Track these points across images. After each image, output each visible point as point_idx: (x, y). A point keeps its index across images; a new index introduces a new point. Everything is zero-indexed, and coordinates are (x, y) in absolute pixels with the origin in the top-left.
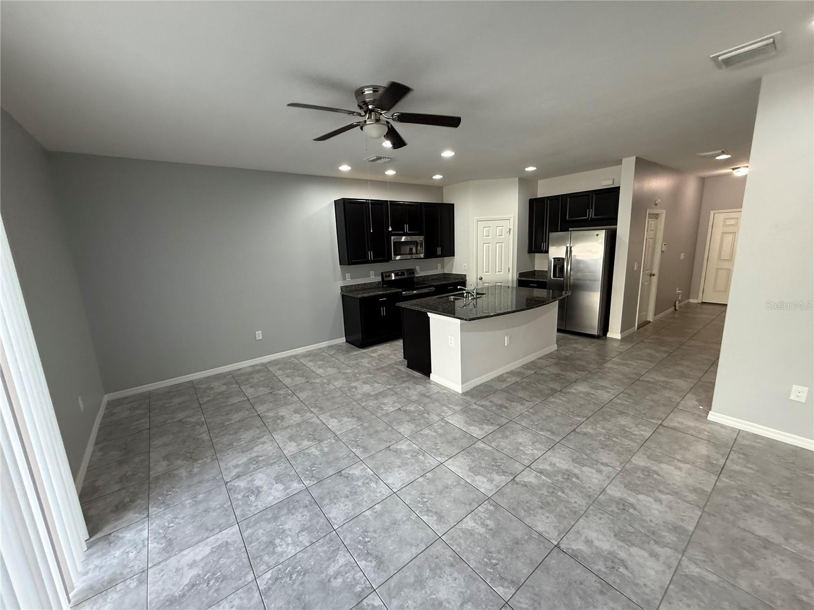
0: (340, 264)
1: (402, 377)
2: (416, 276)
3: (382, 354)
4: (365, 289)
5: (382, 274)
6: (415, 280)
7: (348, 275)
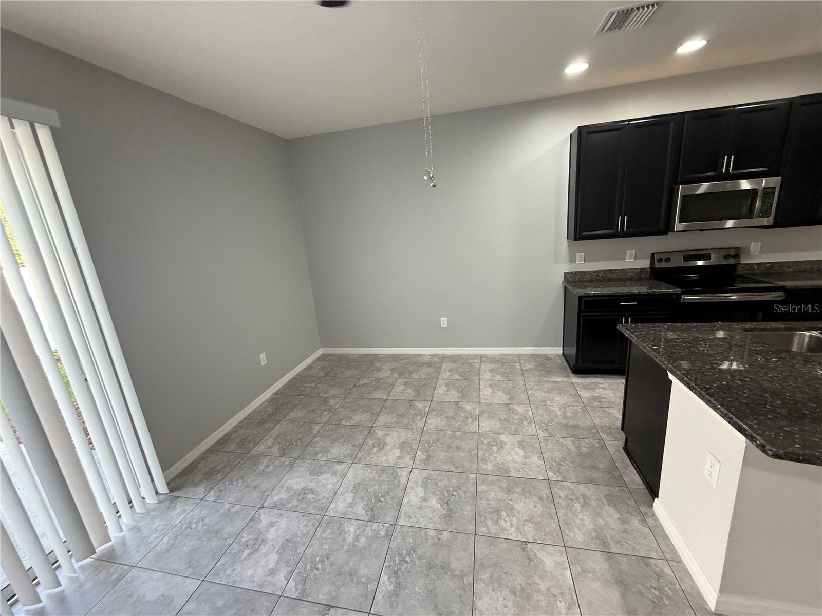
0: (567, 238)
1: (594, 467)
2: (744, 261)
3: (598, 399)
4: (610, 280)
5: (653, 255)
6: (740, 271)
7: (580, 256)
